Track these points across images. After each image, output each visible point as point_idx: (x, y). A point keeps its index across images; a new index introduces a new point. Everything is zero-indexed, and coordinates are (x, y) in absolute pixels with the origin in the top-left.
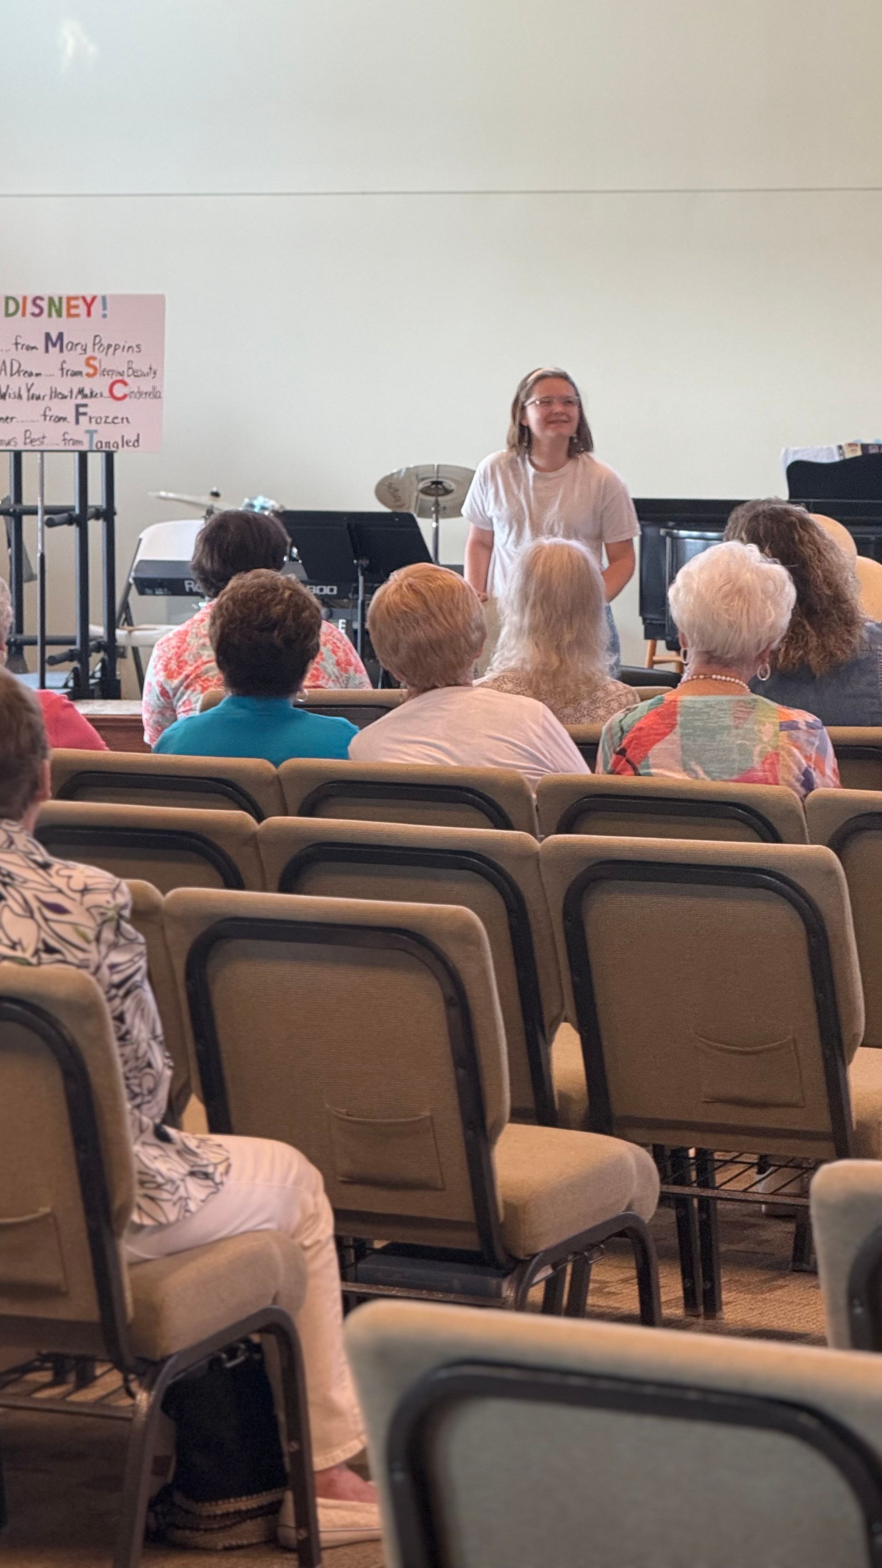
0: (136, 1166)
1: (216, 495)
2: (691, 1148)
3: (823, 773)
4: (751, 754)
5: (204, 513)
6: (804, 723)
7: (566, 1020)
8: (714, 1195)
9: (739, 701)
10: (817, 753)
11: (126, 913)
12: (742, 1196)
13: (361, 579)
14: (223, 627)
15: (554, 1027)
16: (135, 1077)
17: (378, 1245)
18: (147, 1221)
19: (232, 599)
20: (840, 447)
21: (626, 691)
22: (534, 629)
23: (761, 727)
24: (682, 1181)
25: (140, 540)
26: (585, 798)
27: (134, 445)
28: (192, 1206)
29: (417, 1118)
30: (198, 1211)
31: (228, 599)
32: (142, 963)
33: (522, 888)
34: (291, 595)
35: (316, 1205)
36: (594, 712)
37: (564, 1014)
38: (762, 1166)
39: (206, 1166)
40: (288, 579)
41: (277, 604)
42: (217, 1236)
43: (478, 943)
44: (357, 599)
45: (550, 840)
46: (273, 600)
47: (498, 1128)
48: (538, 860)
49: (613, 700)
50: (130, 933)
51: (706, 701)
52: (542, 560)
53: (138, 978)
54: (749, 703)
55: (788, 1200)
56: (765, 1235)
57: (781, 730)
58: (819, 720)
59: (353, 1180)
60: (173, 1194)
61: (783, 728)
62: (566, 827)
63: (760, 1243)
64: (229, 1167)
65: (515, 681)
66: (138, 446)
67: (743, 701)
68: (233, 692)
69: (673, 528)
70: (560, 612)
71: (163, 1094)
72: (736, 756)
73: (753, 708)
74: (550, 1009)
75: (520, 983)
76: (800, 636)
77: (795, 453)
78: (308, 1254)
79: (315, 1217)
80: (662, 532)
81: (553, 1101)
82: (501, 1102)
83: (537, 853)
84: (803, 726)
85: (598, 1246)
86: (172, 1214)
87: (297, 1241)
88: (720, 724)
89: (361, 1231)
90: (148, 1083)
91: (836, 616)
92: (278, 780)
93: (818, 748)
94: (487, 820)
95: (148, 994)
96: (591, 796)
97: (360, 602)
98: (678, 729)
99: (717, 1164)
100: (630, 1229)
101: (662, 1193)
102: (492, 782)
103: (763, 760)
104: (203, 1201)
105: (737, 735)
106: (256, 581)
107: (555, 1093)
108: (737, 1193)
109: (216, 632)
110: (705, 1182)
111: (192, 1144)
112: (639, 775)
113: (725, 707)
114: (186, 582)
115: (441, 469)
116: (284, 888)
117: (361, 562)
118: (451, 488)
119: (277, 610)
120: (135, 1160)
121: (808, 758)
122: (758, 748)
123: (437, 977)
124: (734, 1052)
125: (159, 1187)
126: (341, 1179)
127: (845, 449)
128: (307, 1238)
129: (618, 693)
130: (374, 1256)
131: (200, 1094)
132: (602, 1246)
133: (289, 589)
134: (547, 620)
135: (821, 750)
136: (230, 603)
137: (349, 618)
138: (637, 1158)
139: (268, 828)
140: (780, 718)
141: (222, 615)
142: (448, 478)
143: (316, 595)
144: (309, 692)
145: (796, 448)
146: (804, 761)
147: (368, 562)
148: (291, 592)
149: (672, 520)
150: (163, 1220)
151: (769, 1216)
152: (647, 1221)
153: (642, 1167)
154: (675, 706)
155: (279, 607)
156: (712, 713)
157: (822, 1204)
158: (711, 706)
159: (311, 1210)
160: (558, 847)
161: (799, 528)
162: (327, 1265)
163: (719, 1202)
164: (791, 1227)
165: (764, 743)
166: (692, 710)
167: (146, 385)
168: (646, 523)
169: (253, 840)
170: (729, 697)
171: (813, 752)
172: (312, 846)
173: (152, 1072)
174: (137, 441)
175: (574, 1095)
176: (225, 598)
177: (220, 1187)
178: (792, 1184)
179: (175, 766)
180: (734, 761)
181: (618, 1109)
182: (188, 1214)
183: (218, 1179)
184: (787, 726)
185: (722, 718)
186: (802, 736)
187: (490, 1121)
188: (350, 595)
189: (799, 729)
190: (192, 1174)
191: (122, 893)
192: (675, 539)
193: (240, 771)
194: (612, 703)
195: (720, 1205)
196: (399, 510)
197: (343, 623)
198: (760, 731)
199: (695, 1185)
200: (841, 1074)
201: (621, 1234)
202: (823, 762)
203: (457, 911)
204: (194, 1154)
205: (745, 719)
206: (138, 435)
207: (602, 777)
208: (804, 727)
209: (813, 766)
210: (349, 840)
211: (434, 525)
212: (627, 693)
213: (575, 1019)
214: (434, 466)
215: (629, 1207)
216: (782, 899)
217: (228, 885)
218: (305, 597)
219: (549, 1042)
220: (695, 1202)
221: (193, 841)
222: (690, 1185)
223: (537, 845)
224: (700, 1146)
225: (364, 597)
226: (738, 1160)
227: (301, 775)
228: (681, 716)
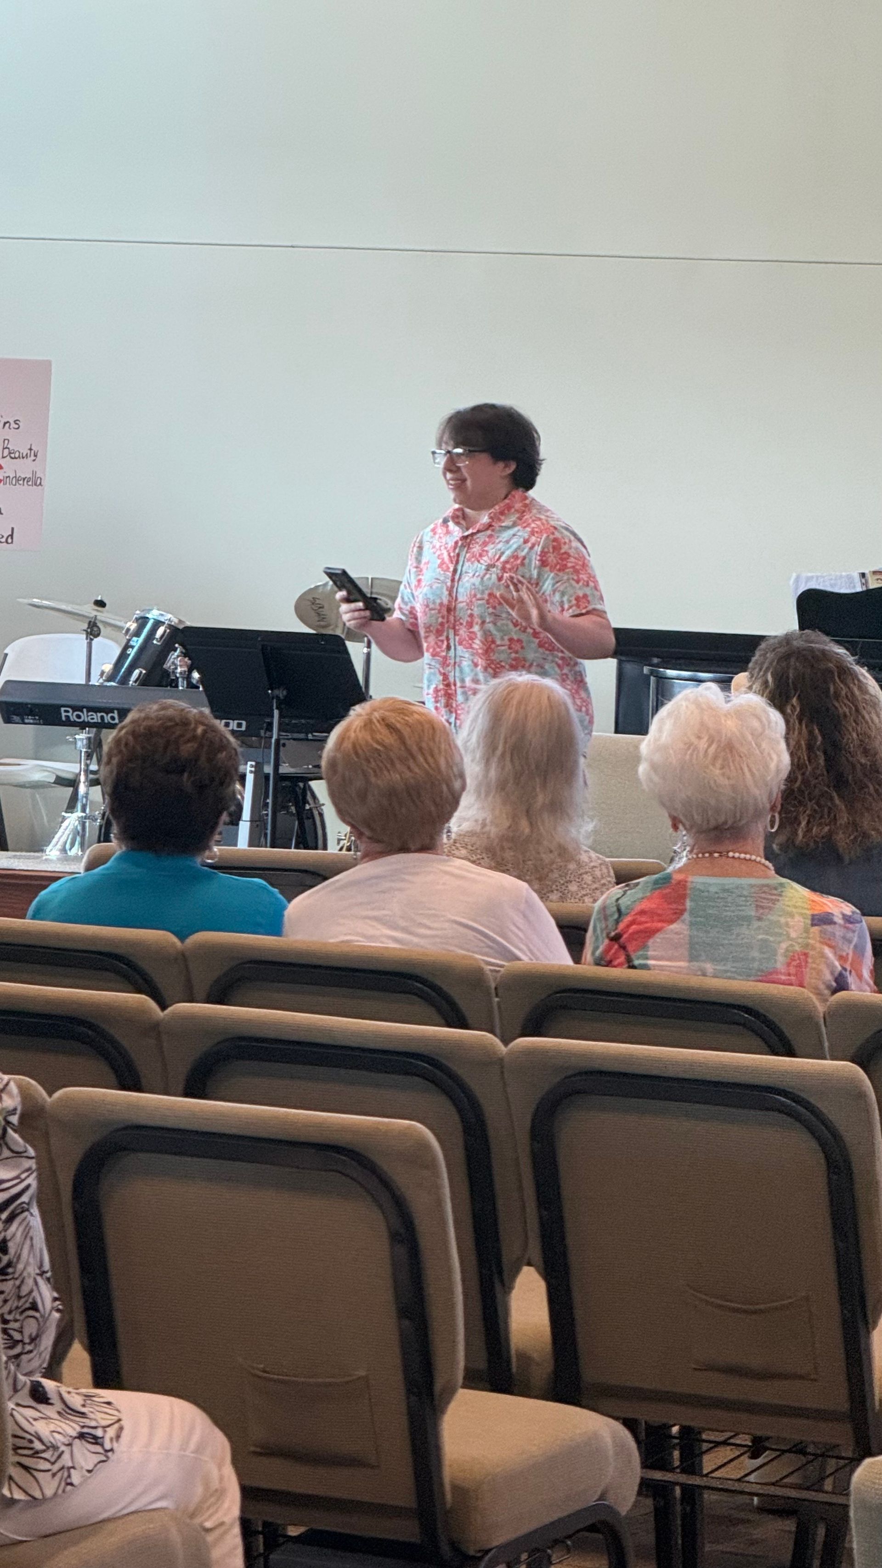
0: (10, 1428)
1: (101, 604)
2: (674, 1425)
3: (860, 977)
4: (774, 953)
5: (85, 626)
6: (841, 916)
7: (529, 1264)
8: (703, 1484)
9: (763, 886)
10: (854, 952)
11: (14, 1119)
12: (737, 1486)
13: (276, 713)
14: (120, 765)
15: (516, 1271)
16: (16, 1321)
17: (293, 1531)
18: (18, 1495)
19: (133, 733)
20: (863, 575)
21: (600, 861)
22: (502, 786)
23: (789, 920)
24: (664, 1465)
25: (6, 655)
26: (557, 993)
27: (7, 542)
28: (76, 1478)
29: (347, 1379)
30: (81, 1484)
31: (127, 733)
32: (32, 1180)
33: (482, 1101)
34: (205, 732)
35: (221, 1479)
36: (564, 887)
37: (527, 1257)
38: (756, 1449)
39: (95, 1428)
40: (201, 713)
41: (189, 741)
42: (105, 1515)
43: (432, 1165)
44: (271, 737)
45: (517, 1044)
46: (182, 736)
47: (449, 1393)
48: (502, 1067)
49: (586, 873)
50: (16, 1143)
51: (724, 884)
52: (515, 702)
53: (25, 1198)
54: (776, 889)
55: (794, 1494)
56: (757, 1533)
57: (813, 925)
58: (858, 911)
59: (268, 1451)
60: (53, 1463)
61: (816, 922)
62: (534, 1028)
63: (753, 1543)
64: (121, 1429)
65: (469, 847)
66: (12, 542)
67: (767, 886)
68: (127, 847)
69: (658, 666)
70: (533, 767)
71: (48, 1341)
72: (755, 954)
73: (780, 895)
74: (510, 1249)
75: (475, 1216)
76: (826, 810)
77: (809, 579)
78: (210, 1538)
79: (220, 1493)
80: (646, 670)
81: (509, 1362)
82: (453, 1362)
83: (501, 1060)
84: (839, 920)
85: (563, 1542)
86: (50, 1487)
87: (197, 1521)
88: (740, 913)
89: (272, 1513)
90: (31, 1328)
91: (871, 787)
92: (182, 958)
93: (856, 947)
94: (437, 1017)
95: (35, 1219)
96: (564, 991)
97: (273, 741)
98: (686, 916)
99: (705, 1446)
100: (603, 1522)
101: (642, 1478)
102: (446, 970)
103: (789, 960)
104: (89, 1471)
105: (759, 928)
106: (162, 712)
107: (513, 1352)
108: (730, 1482)
109: (111, 772)
110: (691, 1465)
111: (76, 1401)
112: (633, 967)
113: (745, 893)
114: (63, 709)
115: (375, 582)
116: (190, 1092)
117: (276, 692)
118: (389, 606)
119: (187, 749)
120: (9, 1419)
121: (841, 958)
122: (784, 946)
123: (380, 1206)
124: (737, 1310)
125: (36, 1454)
126: (252, 1449)
127: (868, 576)
128: (206, 1520)
129: (592, 864)
130: (290, 1545)
131: (86, 1341)
132: (569, 1543)
133: (203, 724)
134: (517, 776)
135: (859, 950)
136: (130, 738)
137: (260, 760)
138: (614, 1437)
139: (176, 1017)
140: (812, 909)
141: (120, 752)
142: (383, 595)
143: (233, 732)
144: (220, 850)
145: (810, 574)
146: (837, 963)
147: (285, 693)
148: (204, 727)
149: (658, 657)
150: (38, 1494)
151: (761, 1510)
152: (623, 1513)
153: (620, 1447)
154: (685, 887)
155: (189, 745)
156: (730, 899)
157: (864, 1505)
158: (727, 891)
159: (215, 1484)
160: (530, 1053)
161: (836, 678)
162: (230, 1553)
163: (706, 1491)
164: (790, 1525)
165: (792, 939)
166: (706, 894)
167: (24, 468)
168: (623, 658)
169: (154, 1029)
170: (753, 881)
171: (849, 950)
172: (227, 1040)
173: (37, 1315)
174: (12, 536)
175: (535, 1355)
176: (124, 731)
177: (110, 1454)
178: (795, 1474)
179: (57, 936)
180: (754, 959)
181: (590, 1373)
182: (69, 1488)
183: (108, 1446)
184: (819, 920)
185: (741, 906)
186: (839, 932)
187: (438, 1386)
188: (262, 732)
189: (835, 923)
190: (81, 1436)
191: (10, 1095)
192: (661, 679)
193: (133, 944)
194: (585, 876)
195: (707, 1496)
196: (324, 632)
197: (252, 766)
198: (787, 924)
199: (678, 1470)
200: (863, 1341)
201: (592, 1528)
202: (861, 963)
203: (409, 1127)
204: (83, 1415)
205: (770, 908)
206: (13, 529)
207: (588, 969)
208: (841, 922)
209: (849, 968)
210: (272, 1035)
211: (365, 650)
212: (601, 864)
213: (540, 1263)
214: (367, 578)
215: (602, 1497)
216: (798, 1125)
217: (123, 1086)
218: (222, 735)
219: (508, 1288)
220: (678, 1490)
221: (82, 1029)
222: (672, 1470)
223: (502, 1049)
224: (687, 1423)
225: (279, 735)
226: (732, 1441)
227: (211, 952)
228: (691, 901)
